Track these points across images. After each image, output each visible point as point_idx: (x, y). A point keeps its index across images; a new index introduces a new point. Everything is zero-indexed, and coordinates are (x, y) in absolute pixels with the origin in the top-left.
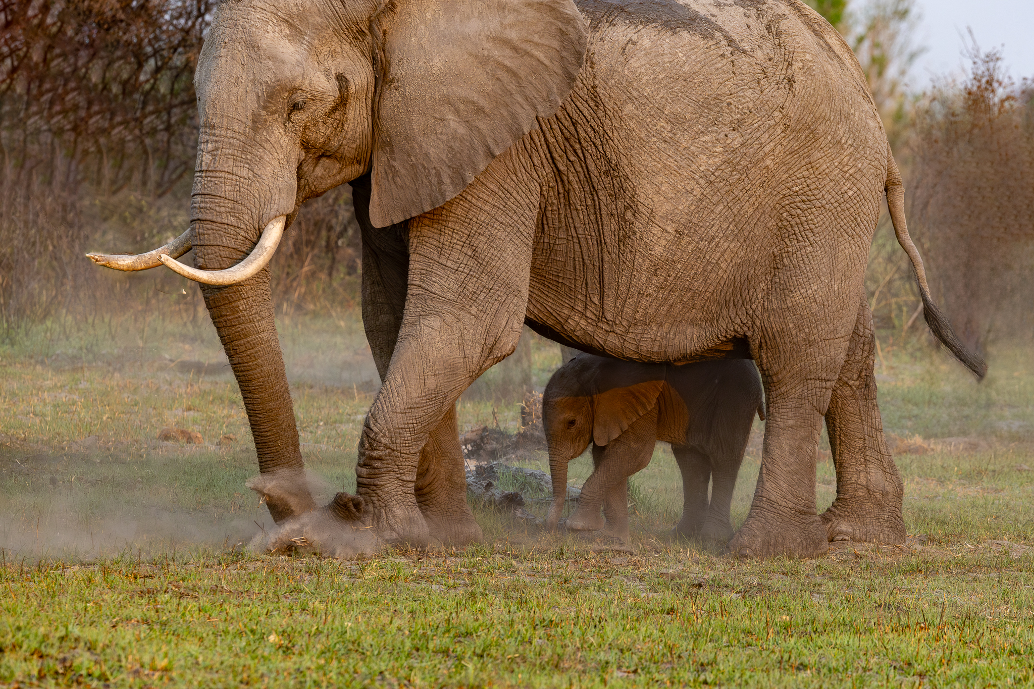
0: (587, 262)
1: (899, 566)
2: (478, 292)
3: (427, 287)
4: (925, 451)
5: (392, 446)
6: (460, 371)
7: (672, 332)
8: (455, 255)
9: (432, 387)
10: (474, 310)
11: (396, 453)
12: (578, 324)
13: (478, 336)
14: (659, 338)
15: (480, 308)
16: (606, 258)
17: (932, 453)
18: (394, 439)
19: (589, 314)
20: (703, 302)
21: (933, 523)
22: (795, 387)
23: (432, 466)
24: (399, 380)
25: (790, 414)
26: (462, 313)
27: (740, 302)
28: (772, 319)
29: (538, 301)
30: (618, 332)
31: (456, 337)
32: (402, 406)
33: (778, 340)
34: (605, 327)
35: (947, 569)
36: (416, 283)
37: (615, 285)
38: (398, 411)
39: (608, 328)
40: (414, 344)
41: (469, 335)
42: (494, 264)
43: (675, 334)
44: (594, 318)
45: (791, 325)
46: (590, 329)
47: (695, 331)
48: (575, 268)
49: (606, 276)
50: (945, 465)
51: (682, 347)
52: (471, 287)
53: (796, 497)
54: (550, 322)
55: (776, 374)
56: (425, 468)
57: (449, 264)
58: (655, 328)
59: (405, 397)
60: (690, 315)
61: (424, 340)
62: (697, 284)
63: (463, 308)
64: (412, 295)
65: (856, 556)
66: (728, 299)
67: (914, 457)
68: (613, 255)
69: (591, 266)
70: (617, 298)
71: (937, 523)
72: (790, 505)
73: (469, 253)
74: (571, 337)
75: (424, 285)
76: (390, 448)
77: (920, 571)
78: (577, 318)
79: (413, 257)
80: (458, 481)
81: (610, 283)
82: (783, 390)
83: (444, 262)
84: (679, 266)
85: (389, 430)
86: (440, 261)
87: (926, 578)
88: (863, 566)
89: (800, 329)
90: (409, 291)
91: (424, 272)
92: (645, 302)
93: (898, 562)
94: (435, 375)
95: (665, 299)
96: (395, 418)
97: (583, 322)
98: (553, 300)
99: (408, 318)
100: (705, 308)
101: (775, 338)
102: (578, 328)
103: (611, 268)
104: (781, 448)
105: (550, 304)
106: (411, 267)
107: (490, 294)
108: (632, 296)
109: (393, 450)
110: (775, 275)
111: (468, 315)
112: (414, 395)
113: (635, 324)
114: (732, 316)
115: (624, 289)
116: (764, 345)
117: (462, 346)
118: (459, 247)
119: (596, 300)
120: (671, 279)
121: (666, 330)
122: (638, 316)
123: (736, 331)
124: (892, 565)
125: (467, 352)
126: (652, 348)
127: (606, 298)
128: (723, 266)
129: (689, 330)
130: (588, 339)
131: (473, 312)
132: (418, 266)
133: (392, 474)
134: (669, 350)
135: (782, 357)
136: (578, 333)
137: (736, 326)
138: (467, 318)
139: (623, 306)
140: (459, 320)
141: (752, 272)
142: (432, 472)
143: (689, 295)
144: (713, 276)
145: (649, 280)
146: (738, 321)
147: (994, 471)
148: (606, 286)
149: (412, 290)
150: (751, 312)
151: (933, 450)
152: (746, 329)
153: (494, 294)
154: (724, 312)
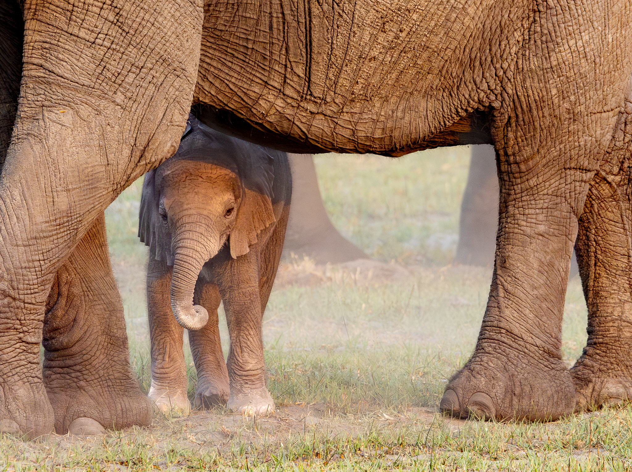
0: (289, 18)
1: (286, 448)
2: (124, 72)
3: (51, 68)
4: (320, 280)
5: (12, 293)
6: (101, 185)
7: (401, 108)
8: (91, 20)
9: (64, 207)
10: (119, 98)
11: (18, 303)
12: (272, 105)
13: (126, 135)
14: (382, 118)
15: (129, 94)
16: (316, 10)
17: (329, 283)
18: (15, 284)
19: (289, 91)
20: (442, 63)
21: (334, 384)
22: (549, 179)
23: (82, 315)
24: (18, 198)
25: (541, 217)
26: (103, 103)
27: (489, 59)
28: (528, 84)
29: (216, 77)
30: (329, 113)
31: (95, 136)
32: (24, 236)
33: (535, 113)
34: (311, 107)
35: (356, 450)
36: (36, 61)
37: (327, 48)
38: (20, 243)
39: (314, 110)
40: (37, 148)
41: (113, 134)
42: (145, 32)
43: (404, 111)
44: (295, 96)
45: (554, 91)
46: (289, 111)
47: (430, 104)
48: (271, 28)
49: (315, 36)
50: (348, 301)
51: (413, 128)
52: (113, 66)
53: (545, 332)
54: (232, 105)
55: (526, 161)
56: (72, 317)
57: (82, 34)
58: (378, 105)
59: (27, 222)
60: (424, 84)
61: (50, 143)
62: (438, 39)
63: (103, 96)
64: (31, 77)
65: (225, 435)
66: (473, 56)
67: (303, 290)
68: (325, 7)
69: (295, 24)
70: (329, 67)
71: (339, 385)
72: (539, 342)
73: (111, 18)
74: (261, 125)
75: (47, 65)
76: (9, 296)
77: (317, 454)
78: (271, 98)
79: (30, 25)
80: (119, 334)
81: (320, 46)
82: (532, 182)
83: (76, 31)
84: (415, 16)
85: (8, 270)
86: (70, 30)
87: (326, 464)
88: (236, 449)
89: (563, 96)
90: (25, 73)
91: (47, 46)
92: (367, 68)
93: (286, 441)
94: (68, 190)
95: (395, 63)
96: (15, 254)
97: (280, 103)
98: (239, 73)
99: (24, 110)
100: (444, 72)
101: (530, 110)
102: (273, 111)
103: (322, 24)
104: (527, 262)
105: (234, 79)
106: (28, 39)
107: (142, 75)
108: (350, 61)
109: (14, 299)
110: (535, 21)
111: (112, 105)
112: (39, 219)
113: (352, 101)
114: (478, 80)
115: (339, 52)
116: (513, 120)
117: (103, 149)
118: (97, 10)
119: (300, 70)
120: (403, 35)
121: (392, 106)
122: (357, 89)
123: (480, 102)
124: (277, 445)
125: (111, 156)
126: (373, 133)
127: (314, 67)
128: (471, 11)
129: (423, 104)
130: (285, 124)
131: (118, 101)
132: (38, 38)
133: (13, 332)
134: (396, 134)
135: (538, 136)
136: (272, 119)
137: (482, 94)
138: (110, 109)
139: (338, 76)
140: (99, 113)
141: (506, 16)
142: (82, 323)
143: (425, 55)
144: (457, 26)
145: (374, 38)
146: (485, 86)
147: (419, 308)
148: (315, 50)
149: (29, 71)
150: (501, 73)
151: (330, 279)
152: (493, 97)
153: (147, 74)
154: (468, 76)
